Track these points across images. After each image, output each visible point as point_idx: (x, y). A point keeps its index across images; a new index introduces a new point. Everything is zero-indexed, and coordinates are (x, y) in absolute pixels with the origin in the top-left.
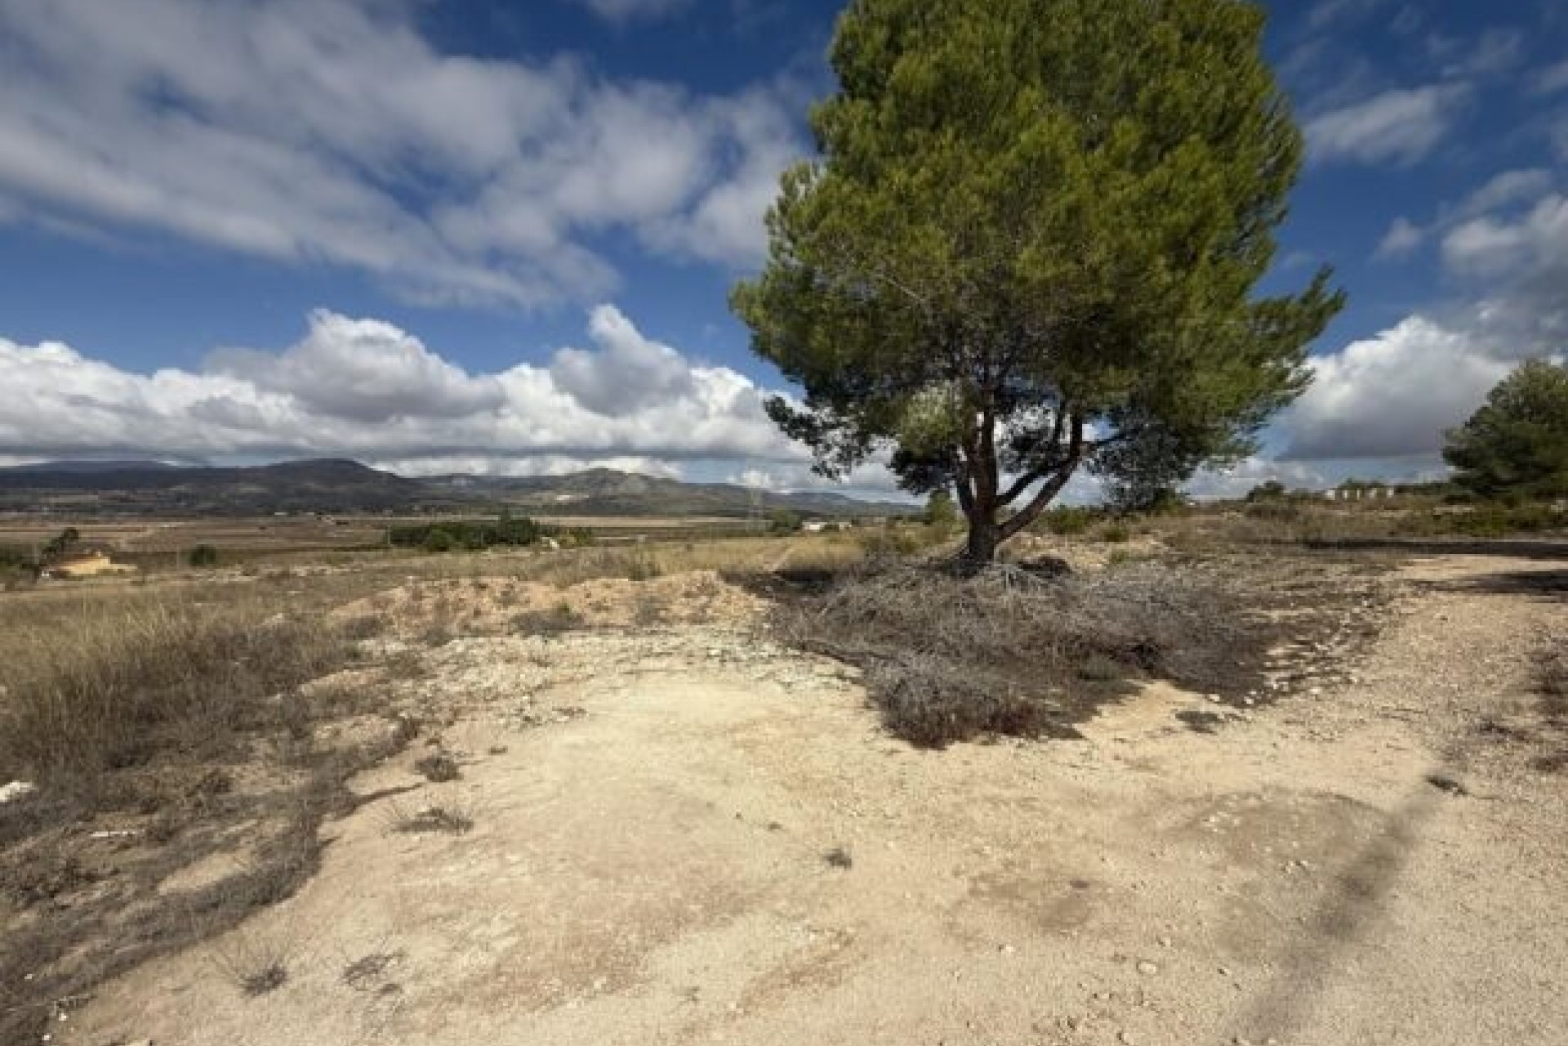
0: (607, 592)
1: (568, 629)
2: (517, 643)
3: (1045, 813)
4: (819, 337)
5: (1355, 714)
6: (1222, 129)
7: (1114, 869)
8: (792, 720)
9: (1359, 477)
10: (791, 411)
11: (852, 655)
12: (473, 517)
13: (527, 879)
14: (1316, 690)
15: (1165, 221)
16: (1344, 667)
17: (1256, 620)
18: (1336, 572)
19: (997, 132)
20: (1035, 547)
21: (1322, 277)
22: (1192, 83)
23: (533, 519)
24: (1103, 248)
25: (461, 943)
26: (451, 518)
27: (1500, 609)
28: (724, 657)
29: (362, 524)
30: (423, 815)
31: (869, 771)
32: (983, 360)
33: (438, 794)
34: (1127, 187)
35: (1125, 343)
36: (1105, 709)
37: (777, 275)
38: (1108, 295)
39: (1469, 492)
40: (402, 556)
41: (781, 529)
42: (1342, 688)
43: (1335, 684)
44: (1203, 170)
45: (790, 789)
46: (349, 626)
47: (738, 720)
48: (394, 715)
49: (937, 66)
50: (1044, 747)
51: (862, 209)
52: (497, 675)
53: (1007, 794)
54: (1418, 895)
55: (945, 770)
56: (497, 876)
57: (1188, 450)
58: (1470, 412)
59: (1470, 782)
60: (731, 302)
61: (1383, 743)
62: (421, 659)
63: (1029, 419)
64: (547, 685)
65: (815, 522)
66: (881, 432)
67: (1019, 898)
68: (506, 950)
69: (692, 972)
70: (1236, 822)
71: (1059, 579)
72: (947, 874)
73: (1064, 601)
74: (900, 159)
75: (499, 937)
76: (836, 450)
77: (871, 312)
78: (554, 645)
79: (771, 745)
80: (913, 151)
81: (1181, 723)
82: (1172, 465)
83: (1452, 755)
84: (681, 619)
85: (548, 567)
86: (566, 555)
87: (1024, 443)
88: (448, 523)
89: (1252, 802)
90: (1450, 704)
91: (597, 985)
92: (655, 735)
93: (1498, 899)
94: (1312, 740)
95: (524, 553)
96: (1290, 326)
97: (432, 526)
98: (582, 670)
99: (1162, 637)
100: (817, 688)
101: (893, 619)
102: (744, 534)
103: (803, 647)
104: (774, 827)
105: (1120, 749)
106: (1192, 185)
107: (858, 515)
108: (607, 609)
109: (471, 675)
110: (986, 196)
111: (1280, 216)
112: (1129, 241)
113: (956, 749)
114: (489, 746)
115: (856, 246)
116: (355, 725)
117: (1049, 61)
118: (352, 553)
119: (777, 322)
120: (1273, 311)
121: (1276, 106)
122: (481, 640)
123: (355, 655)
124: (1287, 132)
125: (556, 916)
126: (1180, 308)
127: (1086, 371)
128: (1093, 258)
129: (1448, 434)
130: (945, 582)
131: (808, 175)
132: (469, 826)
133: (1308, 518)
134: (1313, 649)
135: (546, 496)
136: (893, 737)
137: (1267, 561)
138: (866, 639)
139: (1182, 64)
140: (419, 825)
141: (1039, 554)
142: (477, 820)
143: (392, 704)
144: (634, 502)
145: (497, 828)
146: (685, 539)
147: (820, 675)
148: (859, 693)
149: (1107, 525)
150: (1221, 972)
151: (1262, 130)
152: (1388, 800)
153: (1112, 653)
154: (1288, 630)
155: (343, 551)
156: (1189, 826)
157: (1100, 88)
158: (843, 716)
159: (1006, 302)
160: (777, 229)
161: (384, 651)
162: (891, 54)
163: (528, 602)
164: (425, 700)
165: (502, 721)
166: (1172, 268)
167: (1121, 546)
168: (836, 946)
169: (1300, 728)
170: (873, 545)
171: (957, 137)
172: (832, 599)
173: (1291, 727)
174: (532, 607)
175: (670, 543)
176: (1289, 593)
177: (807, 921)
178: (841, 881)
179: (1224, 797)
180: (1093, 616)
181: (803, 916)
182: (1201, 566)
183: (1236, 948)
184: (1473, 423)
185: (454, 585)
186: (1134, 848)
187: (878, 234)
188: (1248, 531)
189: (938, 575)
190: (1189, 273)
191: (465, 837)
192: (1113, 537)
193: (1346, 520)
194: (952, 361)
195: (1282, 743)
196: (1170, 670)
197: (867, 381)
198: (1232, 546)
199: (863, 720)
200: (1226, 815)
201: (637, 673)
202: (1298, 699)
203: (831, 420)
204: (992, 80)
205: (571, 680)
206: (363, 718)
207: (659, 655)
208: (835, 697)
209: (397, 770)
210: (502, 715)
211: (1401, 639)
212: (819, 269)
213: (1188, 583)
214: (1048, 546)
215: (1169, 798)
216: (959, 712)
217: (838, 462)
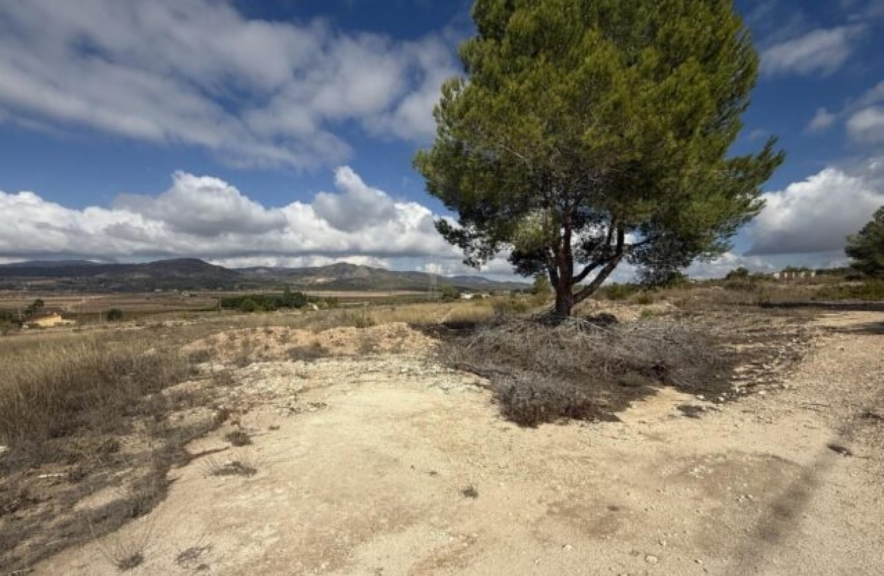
0: (342, 335)
1: (319, 357)
2: (290, 365)
3: (595, 465)
4: (466, 184)
5: (786, 407)
6: (709, 53)
7: (635, 499)
8: (448, 410)
9: (793, 265)
10: (451, 227)
11: (485, 371)
12: (269, 291)
13: (287, 503)
14: (762, 393)
15: (673, 109)
16: (781, 379)
17: (727, 350)
18: (778, 322)
19: (572, 58)
20: (597, 307)
21: (770, 144)
22: (691, 25)
23: (303, 292)
24: (635, 127)
25: (245, 541)
26: (256, 292)
27: (877, 343)
28: (410, 373)
29: (205, 296)
30: (229, 465)
31: (492, 441)
32: (564, 196)
33: (237, 453)
34: (650, 89)
35: (649, 185)
36: (634, 404)
37: (442, 147)
38: (639, 156)
39: (861, 273)
40: (227, 315)
41: (447, 298)
42: (778, 391)
43: (773, 389)
44: (697, 78)
45: (444, 450)
46: (191, 356)
47: (415, 410)
48: (215, 407)
50: (597, 427)
51: (490, 106)
52: (276, 384)
53: (573, 454)
54: (820, 517)
55: (536, 439)
56: (270, 501)
57: (687, 249)
58: (861, 227)
59: (854, 448)
60: (414, 162)
61: (802, 424)
62: (233, 374)
63: (593, 231)
64: (305, 390)
65: (468, 293)
66: (503, 240)
67: (578, 517)
68: (271, 545)
69: (379, 559)
70: (710, 471)
71: (610, 326)
72: (534, 502)
73: (612, 340)
74: (513, 75)
75: (267, 537)
76: (477, 250)
77: (497, 169)
78: (311, 366)
79: (434, 425)
80: (522, 70)
81: (680, 412)
82: (679, 258)
83: (844, 432)
84: (386, 351)
85: (309, 321)
86: (322, 313)
87: (589, 246)
88: (254, 295)
89: (721, 459)
90: (844, 401)
91: (323, 566)
92: (367, 419)
94: (759, 422)
95: (298, 312)
96: (751, 173)
97: (245, 297)
98: (327, 381)
99: (670, 361)
100: (463, 391)
101: (510, 351)
102: (426, 301)
103: (456, 367)
104: (433, 473)
105: (643, 427)
106: (689, 88)
107: (493, 289)
108: (343, 345)
109: (261, 384)
110: (565, 96)
111: (745, 106)
112: (651, 122)
113: (544, 428)
114: (268, 425)
115: (487, 128)
116: (193, 412)
117: (604, 14)
118: (198, 313)
119: (441, 174)
120: (741, 165)
121: (742, 40)
122: (268, 363)
123: (195, 372)
124: (749, 54)
126: (683, 162)
127: (625, 202)
128: (628, 133)
129: (848, 239)
130: (541, 329)
131: (458, 86)
132: (254, 472)
133: (762, 290)
134: (762, 368)
135: (311, 279)
136: (506, 421)
137: (737, 316)
138: (493, 362)
139: (685, 14)
140: (226, 471)
141: (598, 312)
142: (259, 469)
143: (216, 401)
144: (361, 282)
145: (271, 473)
146: (391, 304)
147: (466, 384)
148: (488, 394)
149: (640, 294)
150: (696, 561)
151: (734, 54)
152: (804, 459)
153: (640, 370)
154: (747, 357)
155: (194, 312)
156: (681, 474)
157: (635, 30)
158: (478, 408)
159: (578, 160)
160: (441, 119)
161: (212, 370)
162: (508, 12)
163: (296, 341)
164: (234, 398)
165: (278, 411)
166: (677, 138)
167: (648, 307)
168: (466, 545)
169: (752, 416)
170: (500, 307)
172: (474, 339)
173: (746, 414)
174: (299, 344)
175: (382, 306)
176: (748, 335)
177: (449, 529)
178: (470, 507)
179: (704, 457)
180: (629, 348)
181: (447, 526)
182: (696, 319)
183: (706, 547)
184: (864, 232)
185: (254, 331)
186: (647, 487)
187: (500, 121)
189: (537, 324)
190: (688, 141)
191: (252, 478)
192: (644, 301)
193: (785, 290)
194: (545, 196)
195: (740, 425)
196: (675, 380)
197: (495, 210)
198: (716, 307)
199: (490, 410)
200: (704, 467)
201: (358, 383)
202: (751, 398)
203: (474, 232)
204: (569, 26)
205: (320, 386)
206: (197, 409)
207: (371, 372)
208: (473, 396)
209: (216, 438)
210: (278, 407)
211: (815, 363)
212: (465, 142)
213: (686, 329)
214: (605, 307)
215: (671, 457)
216: (546, 405)
217: (479, 258)
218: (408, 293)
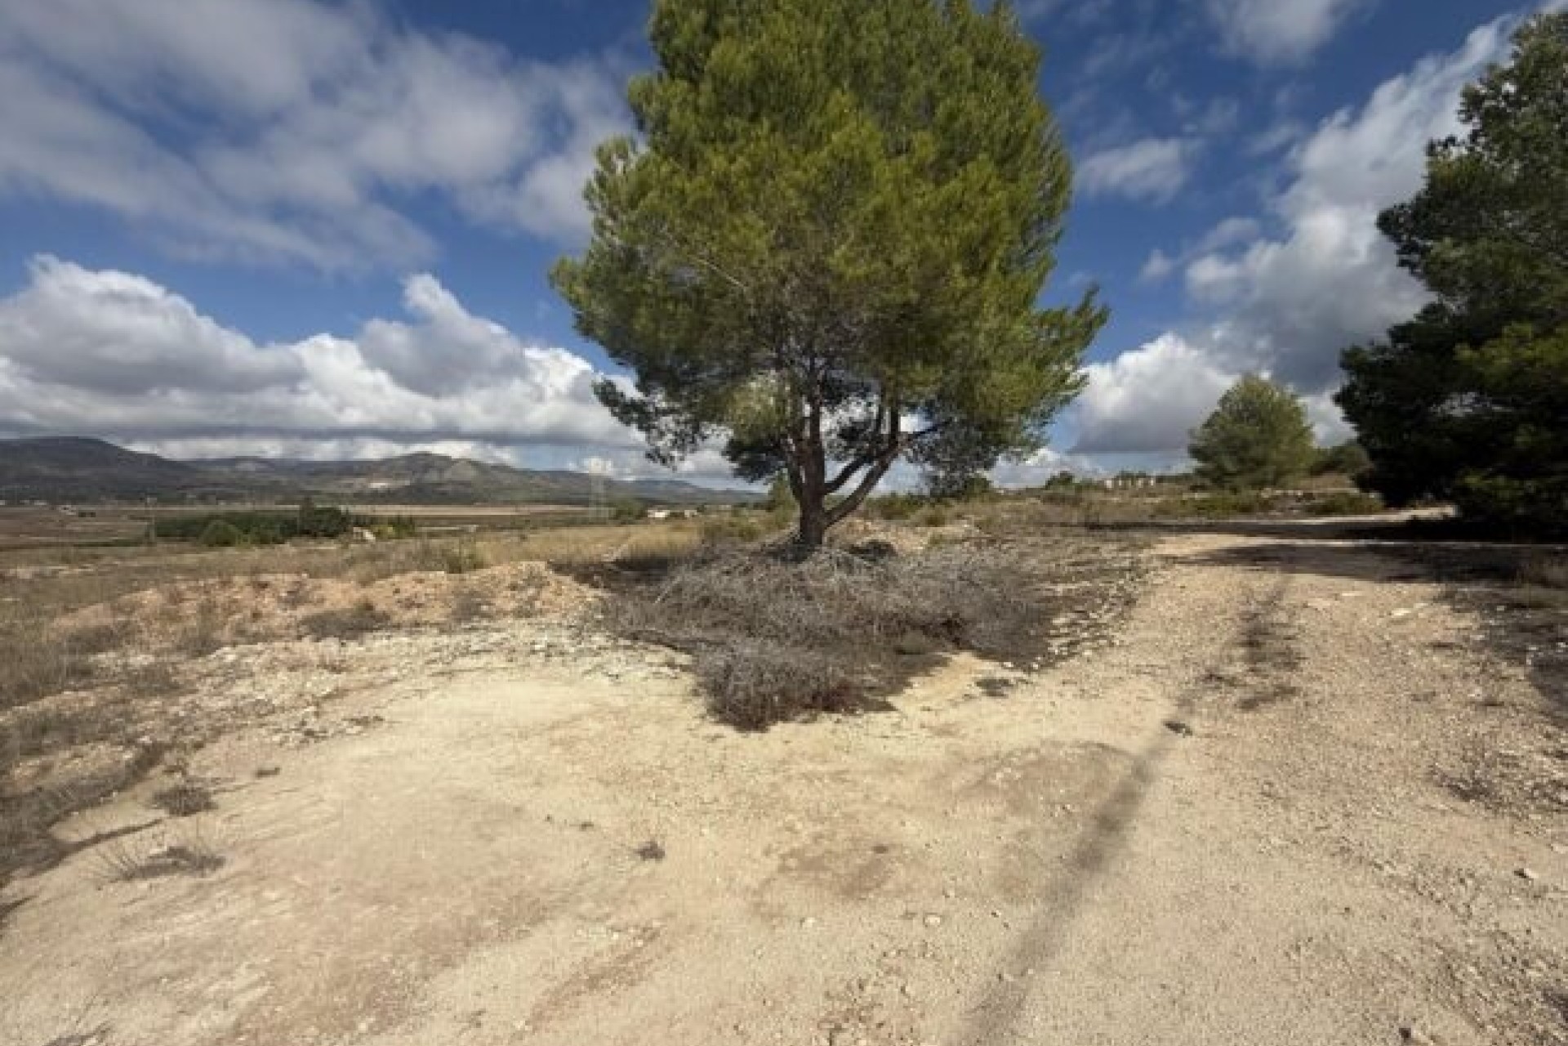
0: (419, 587)
1: (371, 630)
2: (307, 648)
3: (855, 783)
4: (643, 321)
5: (1116, 673)
6: (1008, 150)
7: (913, 831)
8: (617, 713)
9: (1130, 470)
10: (622, 395)
11: (687, 641)
12: (270, 506)
13: (288, 916)
14: (1088, 653)
15: (959, 229)
16: (1110, 632)
17: (1045, 593)
18: (1108, 550)
19: (812, 131)
20: (866, 531)
21: (1091, 293)
22: (981, 105)
23: (342, 508)
24: (908, 250)
25: (190, 1005)
26: (237, 507)
27: (1222, 577)
28: (550, 651)
29: (116, 515)
30: (158, 856)
31: (691, 759)
32: (808, 351)
33: (179, 831)
34: (926, 195)
35: (930, 341)
36: (915, 681)
37: (603, 256)
38: (913, 296)
39: (1207, 482)
40: (172, 552)
41: (624, 517)
42: (1108, 650)
43: (1101, 646)
44: (990, 187)
45: (608, 784)
46: (76, 638)
47: (556, 717)
48: (130, 742)
49: (754, 56)
50: (860, 721)
51: (682, 192)
52: (277, 687)
53: (821, 768)
54: (1153, 825)
55: (766, 751)
56: (252, 917)
57: (989, 442)
58: (1205, 416)
59: (1195, 723)
60: (551, 278)
61: (1134, 695)
62: (177, 673)
63: (856, 411)
64: (339, 693)
65: (660, 510)
66: (711, 419)
67: (825, 869)
68: (250, 1003)
69: (479, 994)
70: (1018, 775)
71: (882, 562)
72: (758, 854)
73: (886, 582)
74: (720, 146)
75: (242, 991)
76: (670, 436)
77: (696, 298)
78: (353, 648)
79: (590, 740)
80: (733, 139)
81: (980, 690)
82: (978, 456)
83: (1185, 702)
84: (505, 614)
85: (352, 562)
86: (381, 547)
87: (850, 433)
88: (235, 514)
89: (1032, 756)
90: (1185, 659)
91: (363, 1027)
92: (464, 740)
93: (1210, 821)
94: (1082, 697)
95: (331, 546)
96: (1068, 334)
97: (212, 517)
98: (384, 674)
99: (967, 612)
100: (646, 679)
101: (727, 605)
102: (585, 523)
103: (635, 637)
104: (585, 826)
105: (926, 717)
106: (981, 200)
107: (703, 502)
108: (419, 606)
109: (242, 688)
110: (804, 191)
111: (1058, 236)
112: (929, 247)
113: (778, 730)
114: (254, 767)
115: (679, 229)
116: (75, 756)
117: (859, 67)
118: (100, 551)
119: (601, 302)
120: (1054, 320)
121: (1050, 137)
122: (259, 646)
123: (86, 672)
124: (1060, 159)
125: (320, 955)
126: (977, 312)
127: (898, 366)
128: (899, 260)
129: (1191, 432)
130: (777, 567)
131: (626, 152)
132: (218, 863)
133: (1091, 504)
134: (1088, 618)
135: (358, 483)
136: (717, 723)
137: (1056, 542)
138: (699, 626)
139: (975, 88)
140: (151, 870)
141: (867, 539)
142: (229, 856)
143: (130, 729)
144: (461, 489)
145: (257, 862)
146: (520, 528)
147: (651, 664)
148: (688, 680)
149: (926, 511)
150: (994, 914)
151: (1040, 157)
152: (1135, 745)
153: (925, 628)
154: (1069, 601)
155: (88, 548)
156: (979, 783)
157: (906, 100)
158: (669, 705)
159: (827, 296)
160: (598, 205)
161: (125, 666)
162: (709, 40)
163: (322, 600)
164: (177, 720)
165: (277, 738)
166: (967, 274)
167: (940, 530)
168: (640, 943)
169: (1074, 687)
170: (712, 533)
171: (773, 130)
172: (667, 587)
173: (1067, 687)
174: (327, 606)
175: (505, 533)
176: (1072, 569)
177: (609, 923)
178: (650, 876)
179: (1010, 754)
180: (909, 595)
181: (608, 916)
182: (1005, 547)
183: (1009, 890)
184: (1209, 424)
185: (226, 584)
186: (930, 809)
187: (700, 219)
188: (1042, 514)
189: (771, 561)
190: (982, 279)
191: (212, 877)
192: (933, 522)
193: (1120, 505)
194: (778, 351)
195: (1058, 701)
196: (973, 642)
197: (696, 369)
198: (1031, 529)
199: (689, 706)
200: (1009, 770)
201: (451, 674)
202: (1074, 662)
203: (664, 405)
204: (806, 79)
205: (370, 685)
206: (85, 748)
207: (477, 652)
208: (662, 686)
209: (129, 804)
210: (277, 731)
211: (1153, 605)
212: (641, 248)
213: (990, 562)
214: (878, 530)
215: (965, 760)
216: (782, 693)
217: (672, 448)
218: (551, 508)
